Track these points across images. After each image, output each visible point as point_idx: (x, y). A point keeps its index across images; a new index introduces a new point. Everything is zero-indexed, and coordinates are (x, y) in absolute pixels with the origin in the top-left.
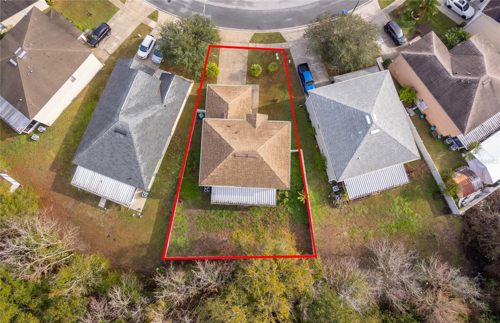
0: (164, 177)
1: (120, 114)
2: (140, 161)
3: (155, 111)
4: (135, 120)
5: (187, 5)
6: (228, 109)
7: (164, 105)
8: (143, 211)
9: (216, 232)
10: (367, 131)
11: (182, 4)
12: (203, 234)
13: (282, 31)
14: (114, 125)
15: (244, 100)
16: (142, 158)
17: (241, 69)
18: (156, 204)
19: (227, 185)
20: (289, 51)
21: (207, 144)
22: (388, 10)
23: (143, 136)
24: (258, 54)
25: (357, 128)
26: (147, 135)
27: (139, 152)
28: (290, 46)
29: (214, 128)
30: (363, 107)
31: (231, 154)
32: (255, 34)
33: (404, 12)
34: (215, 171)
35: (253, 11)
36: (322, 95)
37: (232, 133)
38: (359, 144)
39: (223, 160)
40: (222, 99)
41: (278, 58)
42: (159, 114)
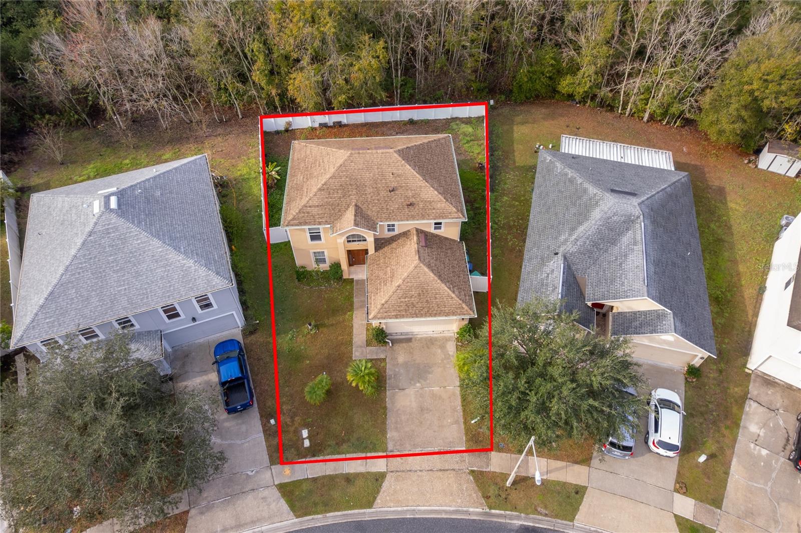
2: (569, 171)
4: (606, 211)
6: (418, 251)
7: (560, 255)
10: (124, 190)
14: (642, 200)
16: (566, 174)
17: (402, 393)
18: (520, 160)
20: (270, 457)
23: (580, 198)
24: (358, 439)
25: (142, 198)
26: (571, 202)
28: (268, 475)
29: (441, 197)
31: (399, 148)
32: (370, 505)
36: (202, 272)
37: (402, 187)
39: (412, 146)
41: (305, 433)
42: (562, 238)
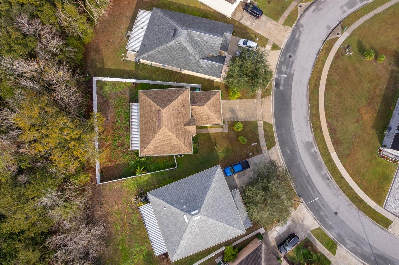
0: (151, 71)
1: (188, 30)
2: (156, 50)
3: (193, 54)
4: (184, 41)
5: (288, 70)
6: (200, 106)
7: (199, 60)
8: (126, 60)
9: (114, 111)
10: (186, 212)
11: (289, 67)
12: (112, 102)
13: (277, 146)
14: (179, 28)
15: (210, 118)
16: (158, 51)
17: (240, 117)
18: (132, 68)
19: (140, 110)
20: (260, 154)
21: (169, 92)
22: (311, 237)
23: (174, 48)
24: (254, 129)
25: (188, 204)
26: (175, 52)
27: (162, 48)
28: (265, 154)
29: (181, 95)
31: (160, 108)
32: (272, 125)
33: (311, 252)
34: (149, 99)
35: (292, 121)
36: (216, 176)
37: (177, 108)
38: (175, 207)
39: (156, 104)
40: (208, 101)
41: (253, 144)
42: (192, 58)
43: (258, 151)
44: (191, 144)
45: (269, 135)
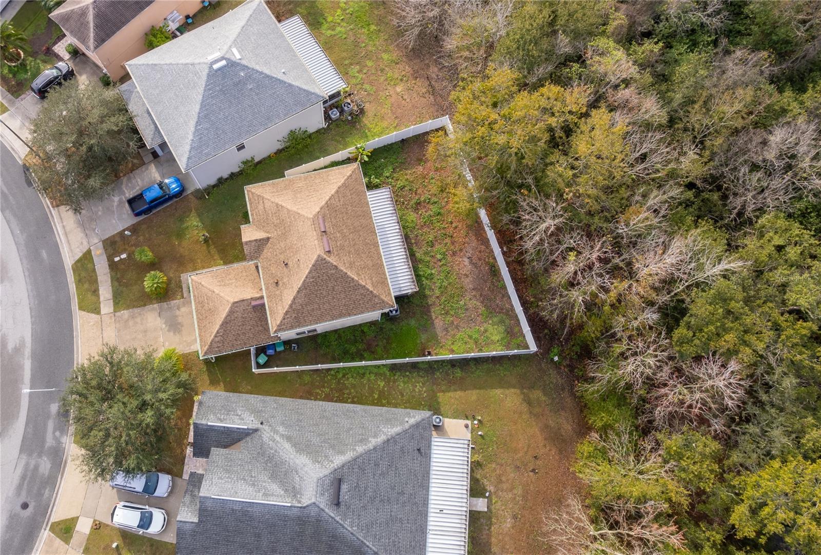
0: (394, 399)
1: (300, 505)
2: (381, 438)
3: (278, 438)
4: (306, 469)
5: (33, 463)
6: (243, 300)
7: (260, 426)
8: (467, 418)
10: (238, 64)
13: (69, 261)
15: (219, 281)
16: (375, 436)
17: (157, 314)
20: (107, 239)
21: (319, 312)
23: (333, 447)
24: (122, 291)
25: (236, 80)
26: (329, 439)
27: (366, 445)
28: (96, 241)
30: (200, 78)
31: (328, 259)
32: (81, 308)
34: (363, 284)
36: (187, 147)
37: (290, 271)
38: (261, 73)
39: (342, 271)
40: (226, 318)
41: (124, 256)
42: (281, 429)
43: (112, 245)
44: (251, 204)
45: (86, 286)
